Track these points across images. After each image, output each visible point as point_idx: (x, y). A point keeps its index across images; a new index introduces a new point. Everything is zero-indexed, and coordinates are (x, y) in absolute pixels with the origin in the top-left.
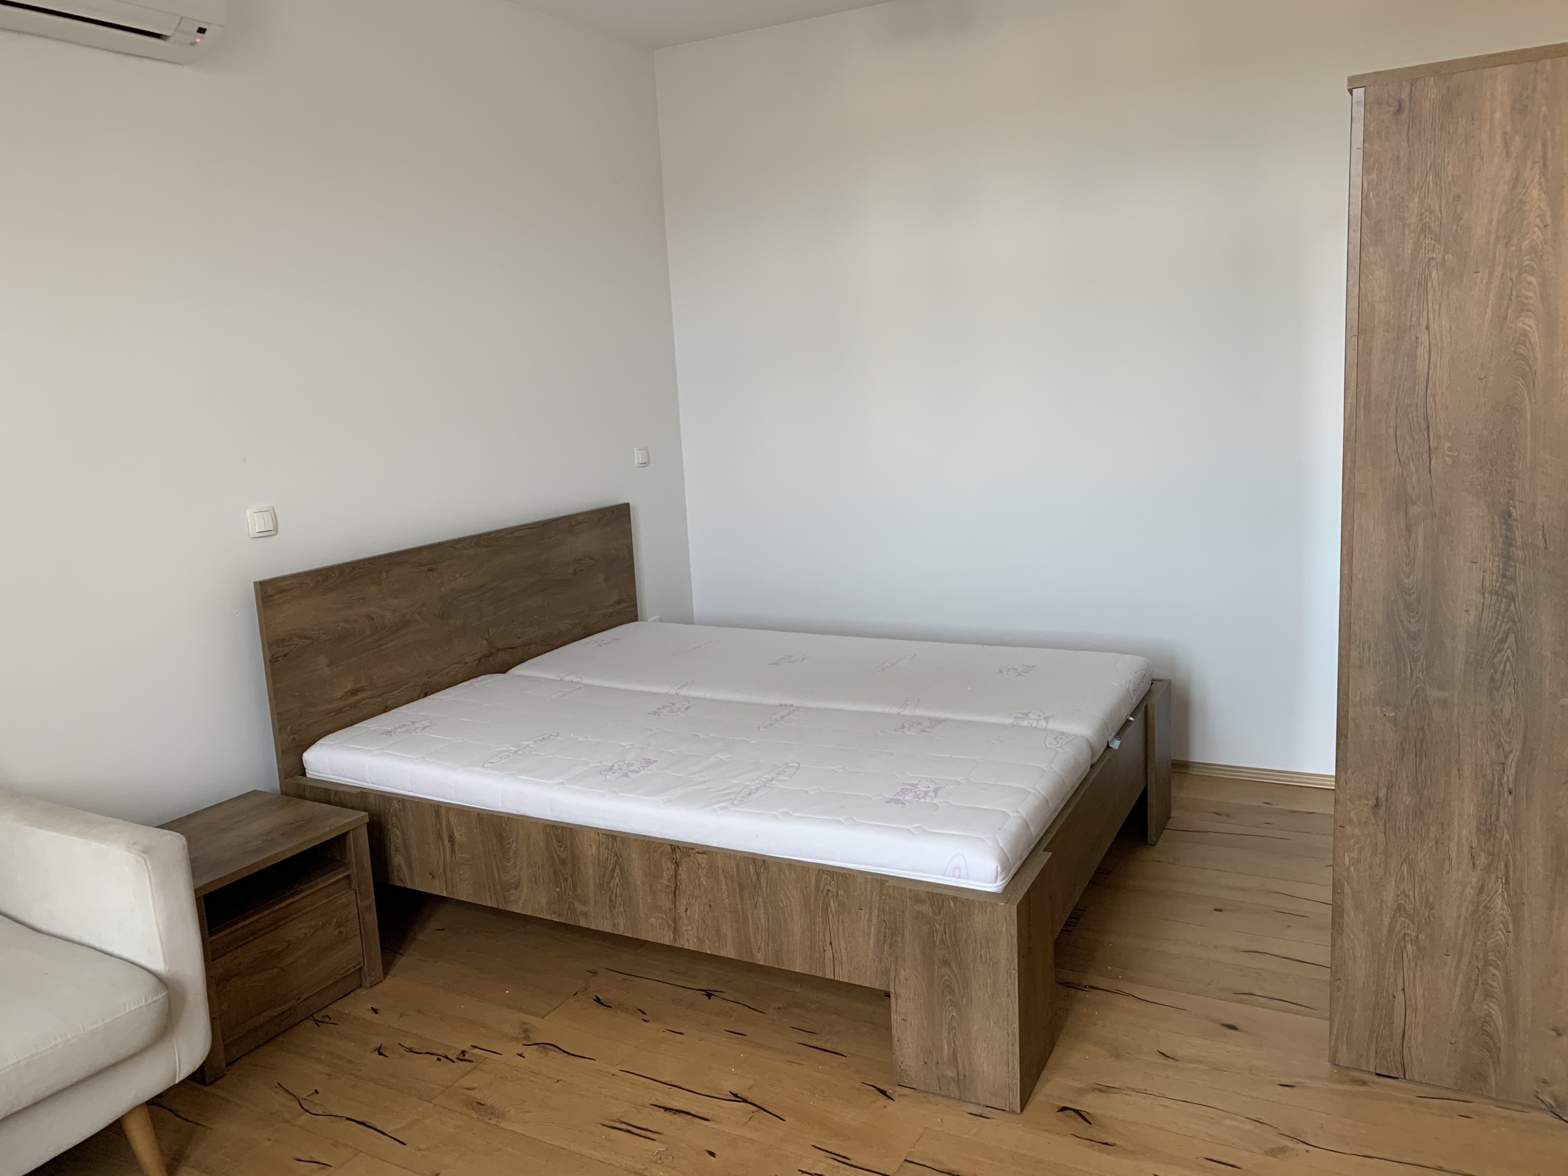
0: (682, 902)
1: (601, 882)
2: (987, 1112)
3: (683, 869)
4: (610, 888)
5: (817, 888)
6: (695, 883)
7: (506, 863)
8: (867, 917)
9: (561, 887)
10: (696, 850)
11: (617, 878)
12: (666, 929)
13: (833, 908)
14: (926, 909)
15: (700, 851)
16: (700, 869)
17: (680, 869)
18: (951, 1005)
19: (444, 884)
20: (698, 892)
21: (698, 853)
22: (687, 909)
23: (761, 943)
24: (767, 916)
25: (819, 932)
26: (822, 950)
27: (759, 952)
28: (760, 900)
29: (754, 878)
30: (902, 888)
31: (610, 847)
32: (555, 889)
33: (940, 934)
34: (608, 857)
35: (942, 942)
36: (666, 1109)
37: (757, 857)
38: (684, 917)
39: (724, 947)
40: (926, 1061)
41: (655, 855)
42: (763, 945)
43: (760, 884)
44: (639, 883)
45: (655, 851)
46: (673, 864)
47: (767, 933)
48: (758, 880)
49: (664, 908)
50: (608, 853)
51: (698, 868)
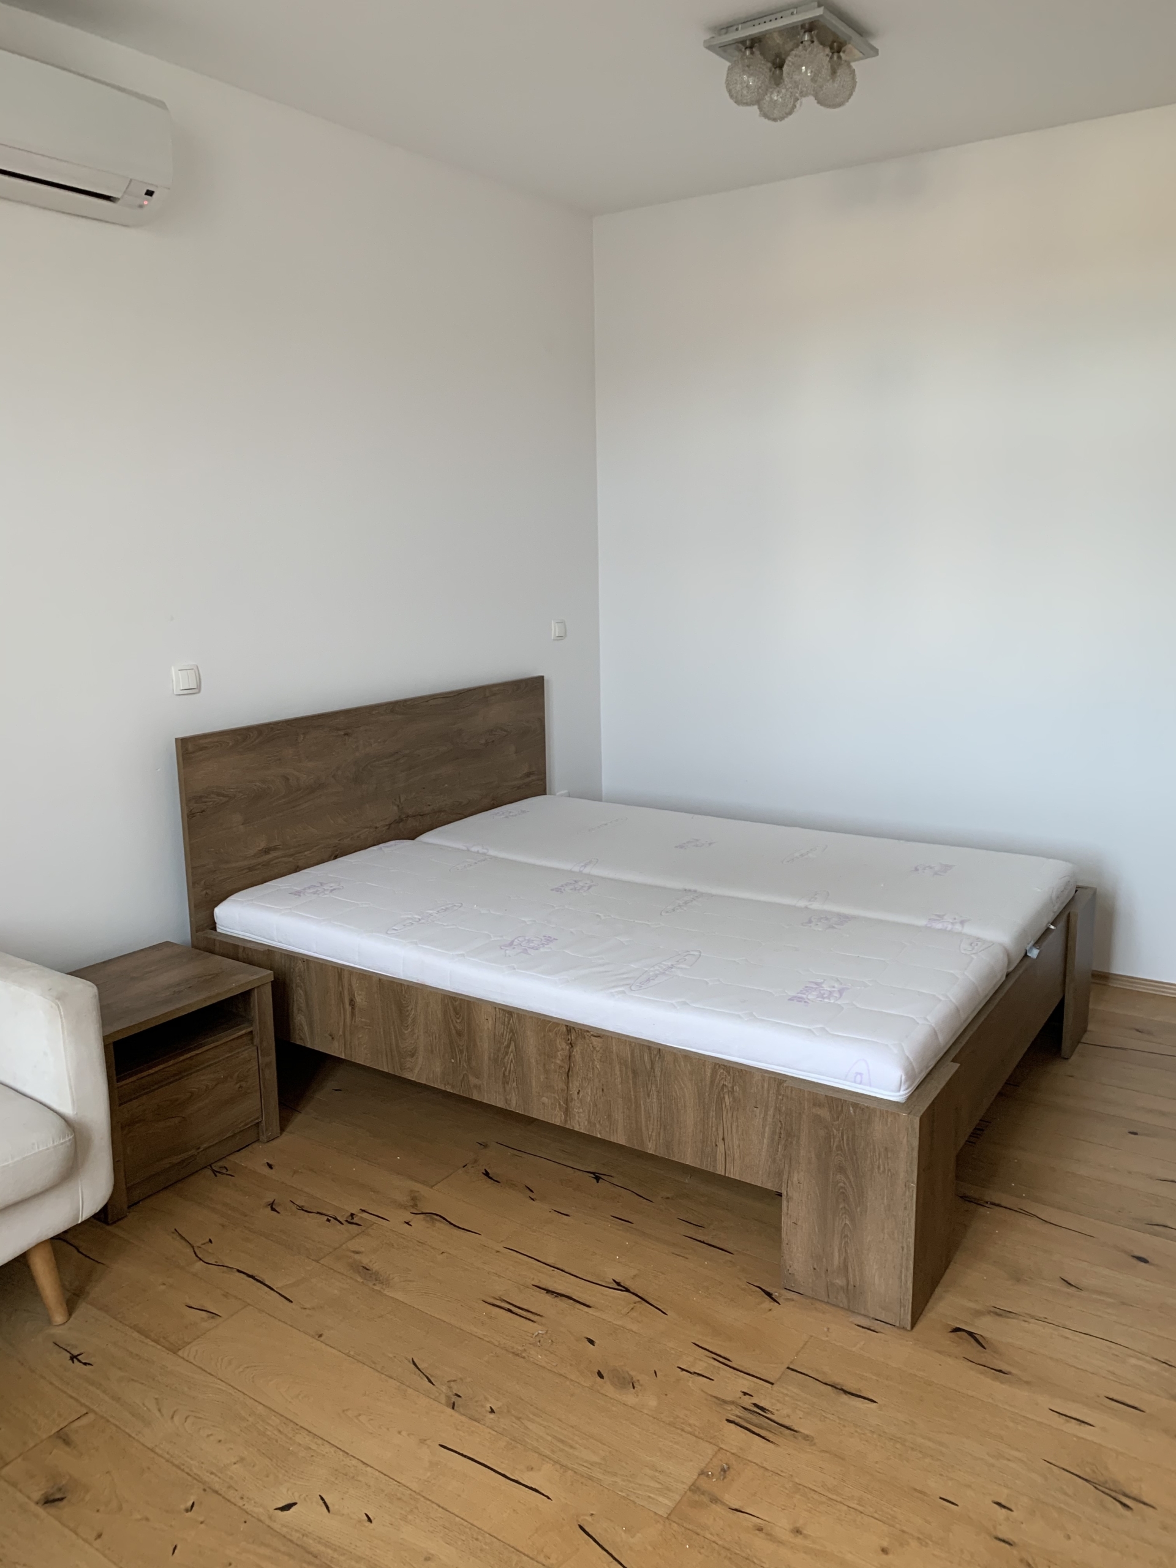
0: (575, 1085)
1: (496, 1056)
2: (876, 1325)
3: (577, 1050)
4: (504, 1063)
5: (712, 1082)
6: (589, 1066)
7: (404, 1030)
8: (762, 1116)
9: (456, 1058)
10: (592, 1033)
11: (512, 1054)
12: (557, 1109)
13: (728, 1104)
14: (824, 1113)
15: (595, 1034)
16: (595, 1052)
17: (575, 1050)
18: (845, 1213)
19: (343, 1045)
20: (591, 1076)
21: (593, 1035)
22: (579, 1091)
23: (652, 1132)
24: (659, 1105)
25: (712, 1127)
26: (714, 1145)
27: (650, 1141)
28: (654, 1088)
29: (648, 1067)
30: (800, 1090)
31: (506, 1023)
32: (451, 1060)
33: (837, 1140)
34: (503, 1033)
35: (839, 1148)
36: (548, 1291)
37: (652, 1045)
38: (576, 1098)
39: (615, 1133)
40: (815, 1267)
41: (551, 1034)
42: (654, 1134)
43: (654, 1072)
44: (533, 1061)
45: (550, 1031)
46: (568, 1044)
47: (659, 1123)
48: (652, 1068)
49: (556, 1088)
50: (504, 1029)
51: (593, 1052)
